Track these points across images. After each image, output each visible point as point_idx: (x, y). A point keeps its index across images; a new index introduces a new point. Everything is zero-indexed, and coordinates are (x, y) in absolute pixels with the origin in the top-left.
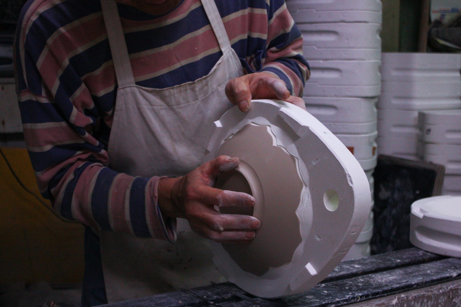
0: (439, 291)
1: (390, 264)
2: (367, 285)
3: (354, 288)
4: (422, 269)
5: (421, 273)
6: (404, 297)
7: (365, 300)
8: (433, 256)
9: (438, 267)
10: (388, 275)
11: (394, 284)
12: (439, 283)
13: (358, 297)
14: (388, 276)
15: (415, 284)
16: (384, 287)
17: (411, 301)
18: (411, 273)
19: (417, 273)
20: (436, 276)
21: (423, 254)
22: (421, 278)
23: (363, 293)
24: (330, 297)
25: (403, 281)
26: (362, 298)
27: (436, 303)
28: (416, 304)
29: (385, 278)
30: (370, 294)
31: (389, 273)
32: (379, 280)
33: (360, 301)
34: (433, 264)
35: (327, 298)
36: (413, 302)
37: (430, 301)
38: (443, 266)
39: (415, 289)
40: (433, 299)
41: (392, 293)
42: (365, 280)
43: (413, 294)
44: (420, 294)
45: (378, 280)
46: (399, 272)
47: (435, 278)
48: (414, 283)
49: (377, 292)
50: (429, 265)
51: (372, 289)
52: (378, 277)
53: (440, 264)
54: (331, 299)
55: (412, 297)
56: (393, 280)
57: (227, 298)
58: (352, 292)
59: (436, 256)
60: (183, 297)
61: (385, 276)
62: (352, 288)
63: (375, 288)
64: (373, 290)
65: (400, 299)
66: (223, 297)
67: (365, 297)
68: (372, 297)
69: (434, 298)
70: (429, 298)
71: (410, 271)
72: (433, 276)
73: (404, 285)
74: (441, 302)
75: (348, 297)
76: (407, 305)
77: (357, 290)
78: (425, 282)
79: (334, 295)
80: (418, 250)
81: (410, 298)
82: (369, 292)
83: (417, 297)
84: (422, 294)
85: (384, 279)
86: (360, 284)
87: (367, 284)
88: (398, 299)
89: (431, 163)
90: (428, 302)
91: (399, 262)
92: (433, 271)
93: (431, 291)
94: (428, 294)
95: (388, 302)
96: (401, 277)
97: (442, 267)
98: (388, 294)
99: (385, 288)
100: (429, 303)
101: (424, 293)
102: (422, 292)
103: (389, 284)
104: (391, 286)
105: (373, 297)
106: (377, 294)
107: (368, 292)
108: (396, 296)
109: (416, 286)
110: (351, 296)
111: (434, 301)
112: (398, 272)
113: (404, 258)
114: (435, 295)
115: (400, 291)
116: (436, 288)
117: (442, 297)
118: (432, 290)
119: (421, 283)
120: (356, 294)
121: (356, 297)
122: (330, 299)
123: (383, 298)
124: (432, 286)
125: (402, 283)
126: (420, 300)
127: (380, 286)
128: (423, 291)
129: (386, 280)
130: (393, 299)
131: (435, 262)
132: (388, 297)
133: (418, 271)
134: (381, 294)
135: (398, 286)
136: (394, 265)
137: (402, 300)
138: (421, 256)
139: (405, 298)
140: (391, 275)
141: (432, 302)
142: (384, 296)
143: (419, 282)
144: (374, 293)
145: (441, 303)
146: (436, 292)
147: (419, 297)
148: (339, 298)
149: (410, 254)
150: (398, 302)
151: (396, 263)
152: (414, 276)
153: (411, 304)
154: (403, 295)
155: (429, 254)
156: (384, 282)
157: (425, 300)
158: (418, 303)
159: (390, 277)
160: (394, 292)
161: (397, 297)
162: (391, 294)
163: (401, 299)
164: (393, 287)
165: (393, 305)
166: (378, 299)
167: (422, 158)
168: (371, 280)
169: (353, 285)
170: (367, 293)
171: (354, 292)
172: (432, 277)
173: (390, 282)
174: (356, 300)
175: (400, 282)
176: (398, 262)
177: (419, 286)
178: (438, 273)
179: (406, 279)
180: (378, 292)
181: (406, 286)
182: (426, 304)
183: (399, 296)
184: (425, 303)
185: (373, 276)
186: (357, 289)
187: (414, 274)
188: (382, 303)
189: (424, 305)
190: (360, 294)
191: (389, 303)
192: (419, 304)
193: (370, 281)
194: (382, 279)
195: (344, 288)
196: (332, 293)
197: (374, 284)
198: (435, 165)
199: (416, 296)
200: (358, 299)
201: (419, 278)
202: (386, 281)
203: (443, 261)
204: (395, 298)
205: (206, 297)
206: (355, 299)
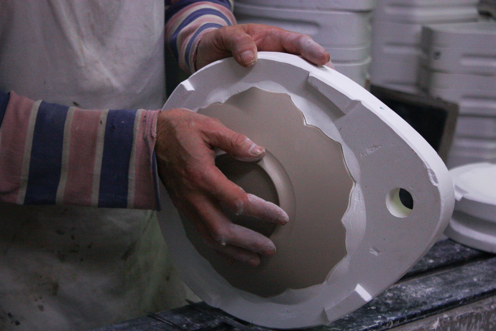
0: (490, 306)
1: (421, 266)
2: (399, 303)
3: (383, 309)
4: (465, 275)
5: (465, 282)
6: (447, 318)
7: (399, 326)
8: (474, 252)
9: (486, 271)
10: (423, 286)
11: (435, 300)
12: (490, 296)
13: (391, 323)
14: (423, 288)
15: (461, 300)
16: (422, 305)
17: (456, 322)
18: (453, 282)
19: (460, 282)
20: (487, 286)
21: (460, 251)
22: (467, 291)
23: (397, 316)
24: (355, 324)
25: (444, 295)
26: (395, 324)
27: (486, 323)
28: (462, 326)
29: (419, 290)
30: (406, 317)
31: (424, 281)
32: (412, 293)
33: (392, 327)
34: (478, 267)
35: (350, 326)
36: (458, 324)
37: (479, 321)
38: (492, 269)
39: (461, 305)
40: (483, 319)
41: (433, 313)
42: (394, 294)
43: (458, 313)
44: (466, 312)
45: (412, 295)
46: (436, 281)
47: (486, 290)
48: (459, 299)
49: (414, 314)
50: (473, 268)
51: (407, 309)
52: (410, 289)
53: (488, 267)
54: (356, 326)
55: (457, 318)
56: (432, 293)
57: (215, 326)
58: (381, 315)
59: (478, 252)
60: (154, 326)
61: (419, 287)
62: (380, 308)
63: (411, 308)
64: (408, 312)
65: (442, 321)
66: (209, 325)
67: (399, 322)
68: (407, 321)
69: (484, 317)
70: (478, 317)
71: (451, 279)
72: (482, 286)
73: (448, 301)
74: (493, 321)
75: (378, 323)
76: (451, 329)
77: (388, 311)
78: (473, 296)
79: (358, 320)
80: (453, 243)
81: (455, 319)
82: (404, 315)
83: (463, 317)
84: (470, 312)
85: (419, 292)
86: (389, 302)
87: (398, 301)
88: (440, 320)
89: (439, 99)
90: (476, 322)
91: (432, 263)
92: (481, 279)
93: (481, 308)
94: (477, 312)
95: (427, 326)
96: (441, 289)
97: (490, 272)
98: (427, 315)
99: (424, 308)
100: (478, 324)
101: (473, 311)
102: (469, 310)
103: (428, 301)
104: (431, 304)
105: (409, 320)
106: (414, 316)
107: (402, 314)
108: (437, 317)
109: (463, 302)
110: (381, 321)
111: (484, 321)
112: (434, 281)
113: (438, 256)
114: (486, 312)
115: (442, 310)
116: (487, 303)
117: (494, 314)
118: (481, 305)
119: (468, 297)
120: (388, 318)
121: (388, 323)
122: (354, 327)
123: (421, 320)
124: (482, 301)
125: (445, 298)
126: (467, 322)
127: (416, 304)
128: (471, 308)
129: (422, 294)
130: (433, 322)
131: (479, 262)
132: (427, 318)
133: (461, 278)
134: (419, 316)
135: (440, 303)
136: (426, 268)
137: (445, 322)
138: (459, 253)
139: (449, 319)
140: (426, 285)
141: (482, 322)
142: (423, 318)
143: (466, 297)
144: (411, 315)
145: (493, 323)
146: (486, 308)
147: (466, 316)
148: (366, 325)
149: (444, 250)
150: (439, 326)
151: (428, 265)
152: (458, 287)
153: (456, 327)
154: (445, 316)
155: (468, 250)
156: (420, 297)
157: (473, 320)
158: (464, 325)
159: (426, 288)
160: (434, 313)
161: (438, 319)
162: (431, 315)
163: (444, 320)
164: (433, 306)
165: (434, 330)
166: (415, 323)
167: (426, 90)
168: (402, 294)
169: (380, 302)
170: (401, 316)
171: (384, 315)
172: (482, 288)
173: (428, 297)
174: (388, 326)
175: (441, 296)
176: (430, 263)
177: (466, 301)
178: (488, 282)
179: (448, 292)
180: (416, 314)
181: (451, 302)
182: (474, 326)
183: (441, 317)
184: (473, 324)
185: (404, 288)
186: (386, 310)
187: (457, 284)
188: (420, 328)
189: (472, 327)
190: (393, 318)
191: (429, 327)
192: (466, 326)
193: (402, 296)
194: (416, 292)
195: (369, 308)
196: (355, 317)
197: (408, 300)
198: (446, 103)
199: (462, 315)
200: (390, 324)
201: (465, 289)
202: (423, 296)
203: (490, 261)
204: (436, 320)
205: (186, 326)
206: (387, 324)
